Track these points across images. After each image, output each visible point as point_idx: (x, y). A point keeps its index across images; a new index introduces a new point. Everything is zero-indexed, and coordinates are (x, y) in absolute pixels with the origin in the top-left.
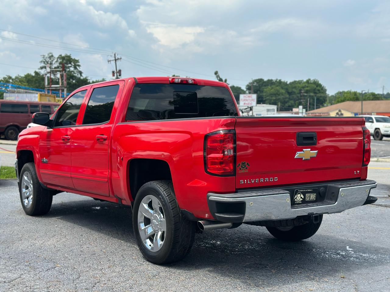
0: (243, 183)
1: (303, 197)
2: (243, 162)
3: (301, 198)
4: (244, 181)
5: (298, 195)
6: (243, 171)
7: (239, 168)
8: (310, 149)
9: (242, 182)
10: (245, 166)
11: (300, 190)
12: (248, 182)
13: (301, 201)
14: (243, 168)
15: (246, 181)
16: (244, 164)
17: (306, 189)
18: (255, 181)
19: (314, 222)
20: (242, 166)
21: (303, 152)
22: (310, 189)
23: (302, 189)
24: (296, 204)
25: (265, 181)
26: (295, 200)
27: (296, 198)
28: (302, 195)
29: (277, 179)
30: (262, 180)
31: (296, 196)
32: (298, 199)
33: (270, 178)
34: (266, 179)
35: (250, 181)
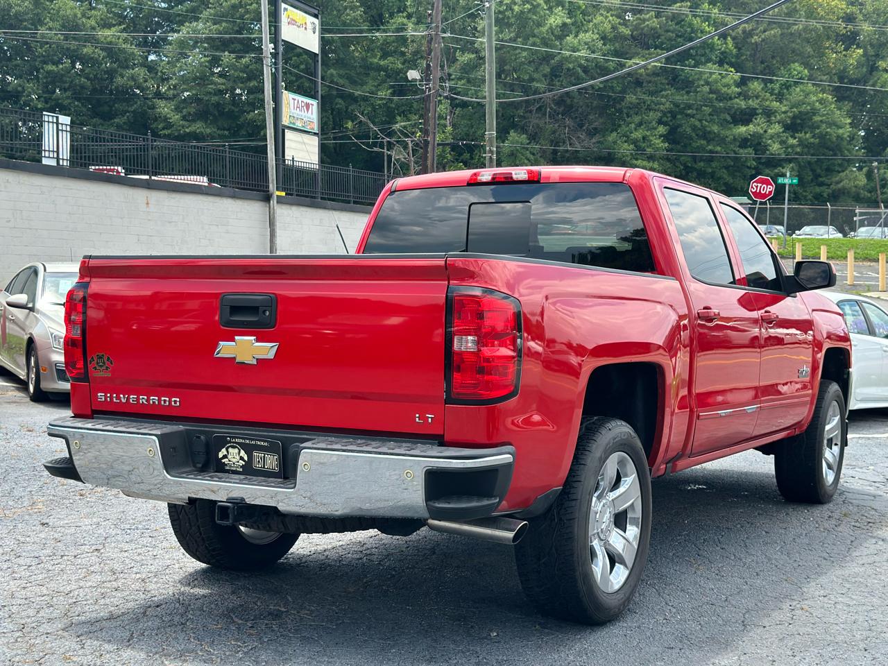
0: (103, 399)
1: (246, 458)
2: (100, 354)
3: (242, 458)
4: (106, 397)
5: (231, 450)
6: (101, 374)
7: (92, 365)
8: (253, 338)
9: (101, 397)
10: (104, 363)
11: (232, 438)
12: (115, 400)
13: (241, 467)
14: (101, 366)
15: (110, 397)
16: (101, 358)
17: (252, 440)
18: (128, 399)
20: (97, 363)
21: (233, 343)
22: (265, 441)
23: (240, 438)
24: (228, 471)
25: (151, 402)
26: (223, 461)
27: (225, 457)
28: (243, 453)
29: (178, 404)
30: (143, 398)
31: (224, 451)
32: (234, 460)
33: (163, 398)
34: (152, 398)
35: (118, 398)
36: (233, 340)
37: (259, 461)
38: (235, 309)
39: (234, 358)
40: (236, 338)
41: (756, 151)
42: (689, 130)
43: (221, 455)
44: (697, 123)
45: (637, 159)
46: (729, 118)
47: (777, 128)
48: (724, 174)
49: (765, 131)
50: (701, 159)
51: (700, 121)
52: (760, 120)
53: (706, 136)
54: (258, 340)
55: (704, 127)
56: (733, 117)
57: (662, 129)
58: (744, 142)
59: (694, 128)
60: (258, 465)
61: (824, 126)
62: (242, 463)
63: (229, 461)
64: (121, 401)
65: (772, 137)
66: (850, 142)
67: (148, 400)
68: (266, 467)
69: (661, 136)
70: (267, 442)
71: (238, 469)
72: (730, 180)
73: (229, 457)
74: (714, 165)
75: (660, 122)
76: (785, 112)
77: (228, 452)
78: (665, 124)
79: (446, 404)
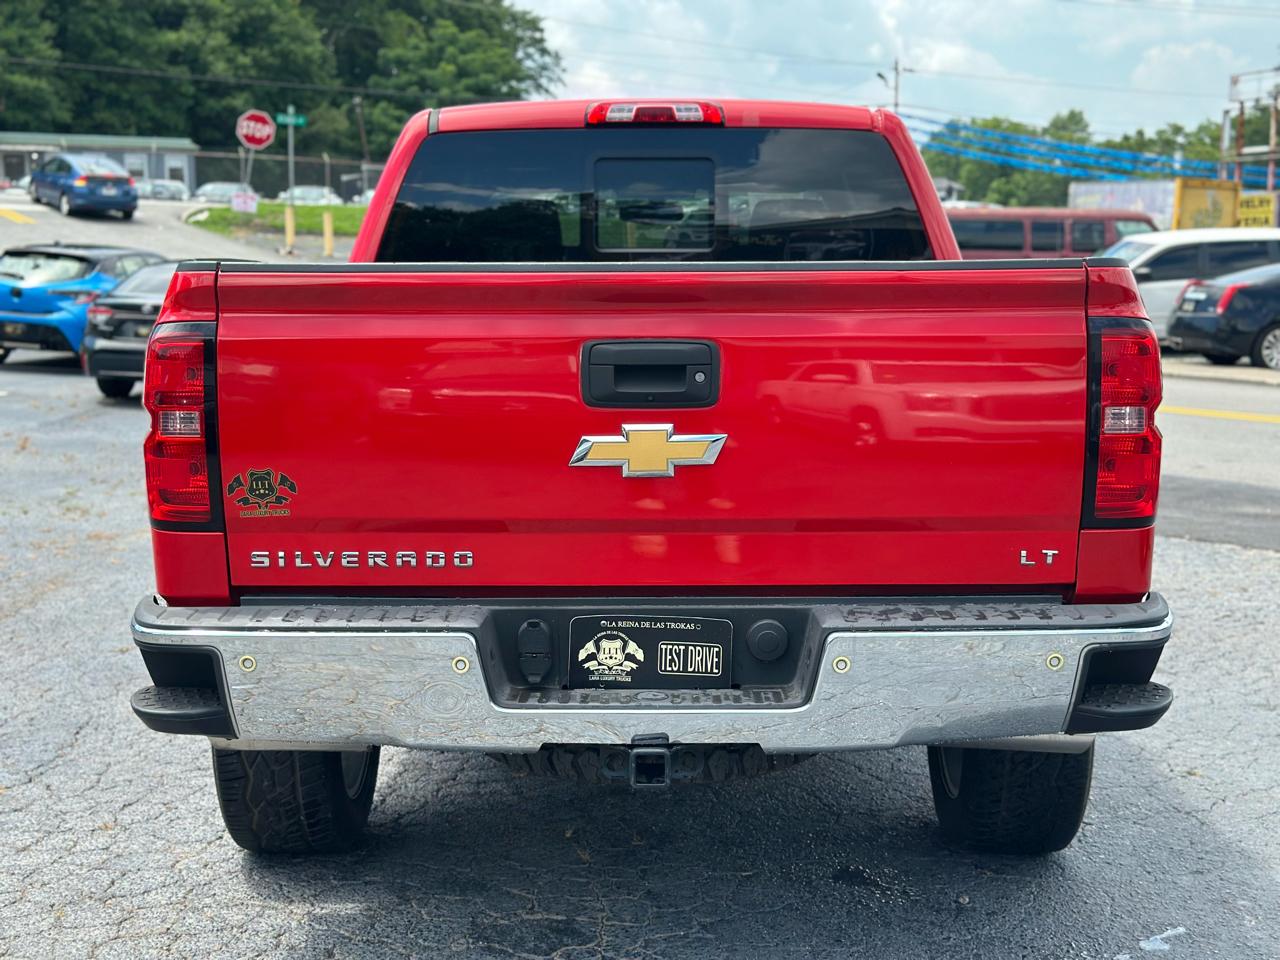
0: (267, 562)
1: (640, 656)
2: (261, 472)
3: (630, 657)
4: (274, 558)
5: (605, 644)
6: (262, 512)
7: (237, 495)
8: (669, 427)
9: (261, 559)
10: (271, 489)
11: (611, 620)
12: (298, 562)
13: (628, 674)
14: (262, 496)
15: (285, 558)
16: (262, 479)
17: (657, 621)
18: (336, 560)
19: (632, 783)
20: (252, 490)
21: (620, 439)
22: (687, 622)
23: (631, 619)
24: (596, 685)
25: (399, 562)
26: (586, 665)
27: (591, 657)
28: (632, 647)
29: (470, 561)
30: (376, 556)
31: (590, 647)
32: (611, 662)
33: (430, 554)
34: (400, 553)
35: (306, 558)
36: (617, 431)
37: (672, 660)
38: (625, 371)
39: (619, 468)
40: (627, 427)
41: (193, 70)
42: (89, 33)
43: (582, 655)
44: (102, 23)
45: (12, 73)
46: (148, 18)
47: (219, 39)
48: (147, 102)
49: (204, 43)
50: (110, 78)
51: (106, 18)
52: (193, 23)
53: (115, 42)
54: (678, 430)
55: (112, 31)
56: (154, 15)
57: (48, 28)
58: (175, 56)
59: (97, 30)
60: (668, 666)
61: (285, 40)
62: (629, 666)
63: (600, 664)
64: (315, 563)
65: (214, 51)
66: (321, 67)
67: (390, 559)
68: (690, 670)
69: (47, 39)
70: (696, 622)
71: (619, 679)
72: (158, 113)
73: (601, 656)
74: (133, 87)
75: (43, 16)
76: (230, 16)
77: (598, 648)
78: (53, 20)
79: (1081, 528)
